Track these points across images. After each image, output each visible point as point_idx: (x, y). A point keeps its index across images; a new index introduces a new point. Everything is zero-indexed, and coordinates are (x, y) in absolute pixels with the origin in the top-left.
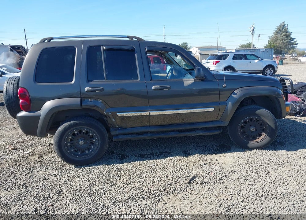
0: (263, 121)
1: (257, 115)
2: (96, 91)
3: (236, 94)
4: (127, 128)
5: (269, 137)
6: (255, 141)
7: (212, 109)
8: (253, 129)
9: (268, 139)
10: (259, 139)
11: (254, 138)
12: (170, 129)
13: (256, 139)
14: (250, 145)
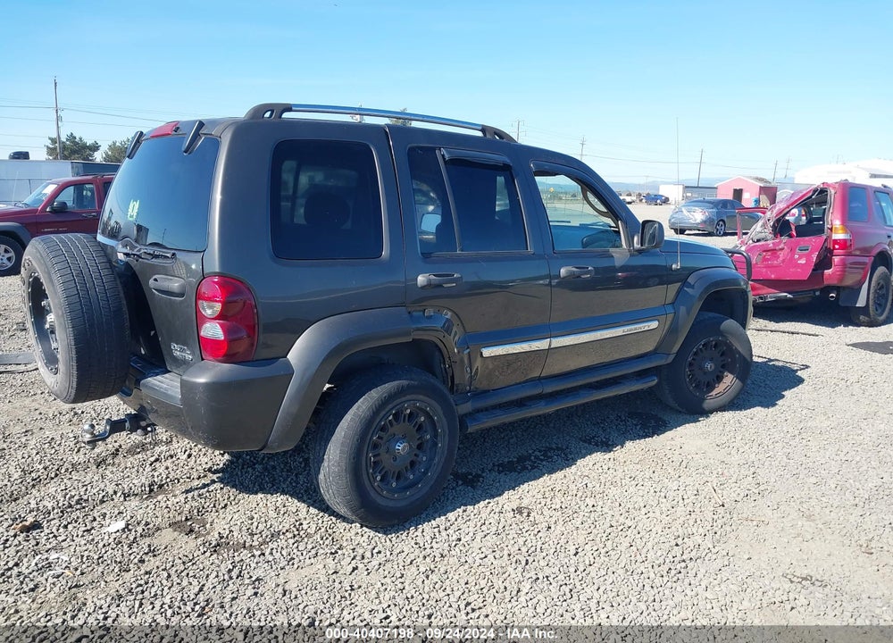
0: (730, 346)
1: (721, 333)
2: (445, 286)
3: (692, 287)
4: (489, 391)
5: (740, 380)
6: (714, 393)
7: (654, 325)
8: (709, 366)
9: (738, 384)
10: (720, 388)
11: (711, 387)
12: (575, 384)
13: (713, 388)
14: (708, 404)
